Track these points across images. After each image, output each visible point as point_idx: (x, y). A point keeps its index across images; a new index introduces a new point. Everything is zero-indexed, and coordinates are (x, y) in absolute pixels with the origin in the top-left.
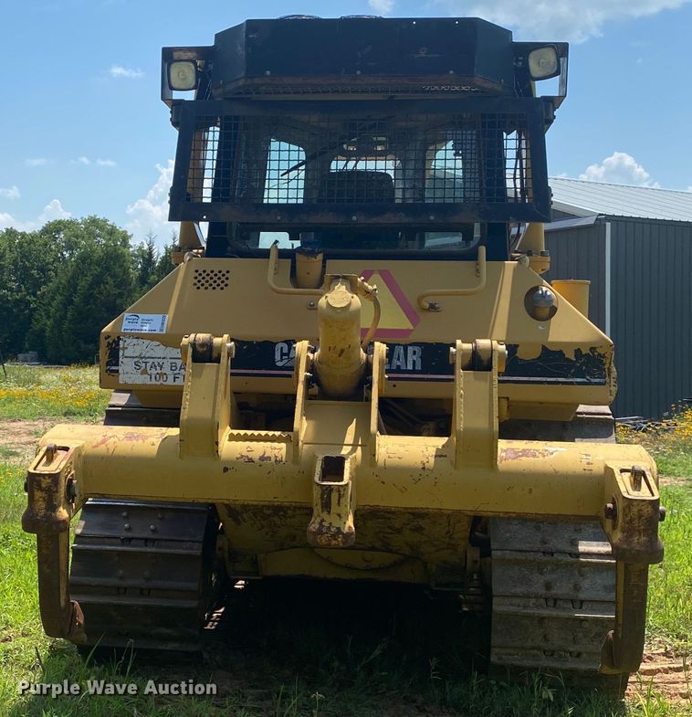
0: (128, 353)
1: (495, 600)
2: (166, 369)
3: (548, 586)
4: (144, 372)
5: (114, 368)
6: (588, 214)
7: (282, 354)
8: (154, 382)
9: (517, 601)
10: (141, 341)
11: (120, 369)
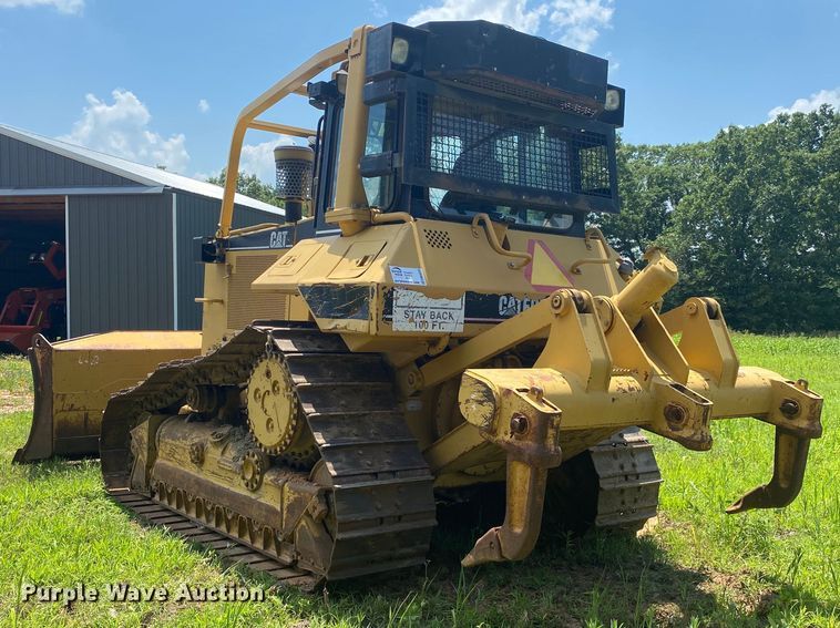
0: (400, 303)
1: (601, 482)
2: (427, 318)
3: (622, 467)
4: (412, 320)
5: (389, 316)
6: (156, 185)
7: (504, 305)
8: (418, 329)
9: (611, 480)
10: (410, 292)
11: (393, 317)
